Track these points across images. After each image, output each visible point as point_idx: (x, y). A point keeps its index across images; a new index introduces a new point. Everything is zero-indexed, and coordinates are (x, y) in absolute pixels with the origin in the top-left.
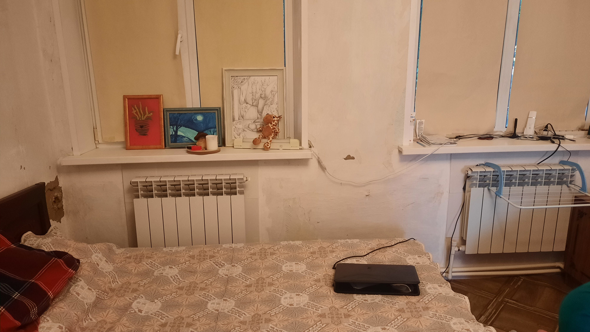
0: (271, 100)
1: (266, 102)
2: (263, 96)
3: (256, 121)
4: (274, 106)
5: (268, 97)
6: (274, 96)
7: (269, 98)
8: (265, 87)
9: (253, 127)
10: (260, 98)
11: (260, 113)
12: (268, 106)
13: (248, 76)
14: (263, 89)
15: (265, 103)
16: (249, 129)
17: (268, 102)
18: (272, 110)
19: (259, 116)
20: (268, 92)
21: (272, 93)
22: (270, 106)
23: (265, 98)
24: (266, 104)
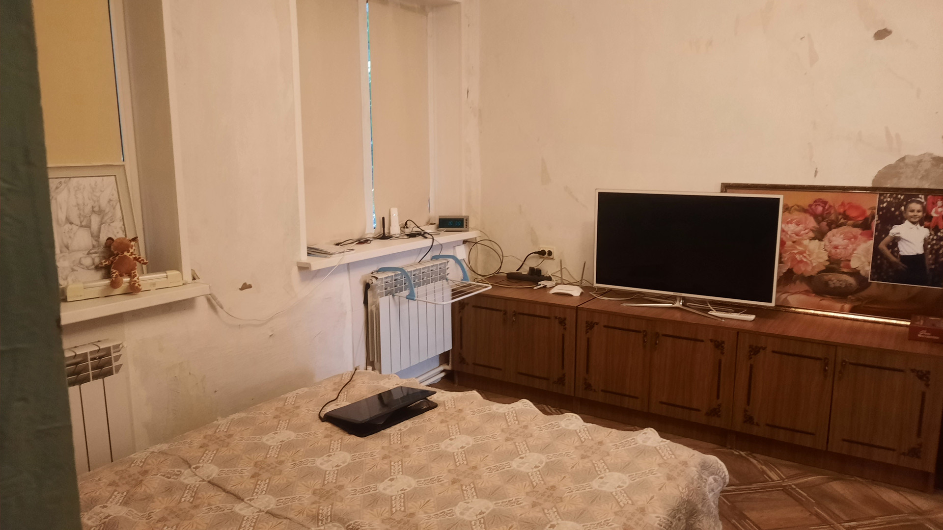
0: (110, 215)
1: (102, 218)
2: (96, 209)
3: (91, 251)
4: (118, 224)
5: (104, 211)
6: (114, 208)
7: (107, 211)
8: (98, 194)
9: (88, 261)
10: (92, 214)
11: (96, 237)
12: (107, 224)
13: (66, 178)
14: (95, 199)
15: (101, 221)
16: (81, 266)
17: (106, 218)
18: (115, 231)
19: (95, 243)
20: (104, 203)
21: (111, 203)
22: (111, 224)
23: (100, 212)
24: (103, 221)
